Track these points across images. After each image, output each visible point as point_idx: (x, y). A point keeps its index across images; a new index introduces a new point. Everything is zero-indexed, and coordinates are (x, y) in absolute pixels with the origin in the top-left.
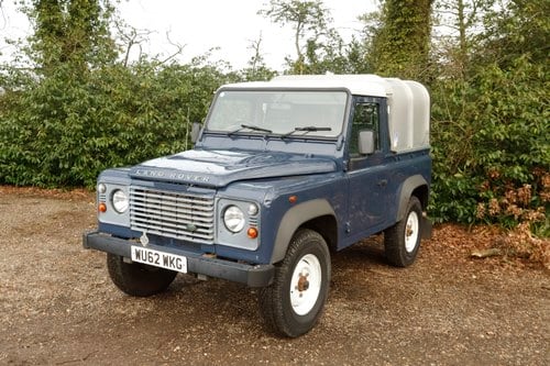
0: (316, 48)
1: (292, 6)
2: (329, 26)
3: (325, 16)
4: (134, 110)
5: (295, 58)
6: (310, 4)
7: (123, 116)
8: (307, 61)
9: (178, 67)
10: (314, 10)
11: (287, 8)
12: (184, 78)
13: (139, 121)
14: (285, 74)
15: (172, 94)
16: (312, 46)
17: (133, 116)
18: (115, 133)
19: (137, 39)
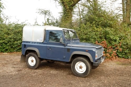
0: (49, 20)
1: (43, 11)
2: (52, 15)
3: (51, 13)
4: (8, 34)
5: (44, 22)
6: (47, 11)
7: (6, 35)
8: (47, 23)
9: (18, 24)
10: (48, 12)
11: (42, 12)
12: (20, 27)
13: (10, 36)
14: (42, 25)
15: (18, 30)
16: (48, 20)
17: (8, 36)
18: (4, 39)
19: (8, 18)
